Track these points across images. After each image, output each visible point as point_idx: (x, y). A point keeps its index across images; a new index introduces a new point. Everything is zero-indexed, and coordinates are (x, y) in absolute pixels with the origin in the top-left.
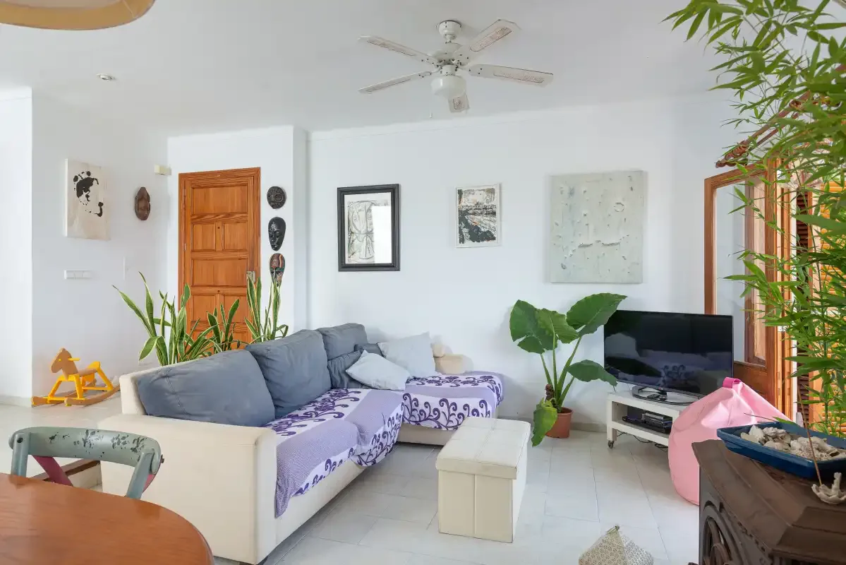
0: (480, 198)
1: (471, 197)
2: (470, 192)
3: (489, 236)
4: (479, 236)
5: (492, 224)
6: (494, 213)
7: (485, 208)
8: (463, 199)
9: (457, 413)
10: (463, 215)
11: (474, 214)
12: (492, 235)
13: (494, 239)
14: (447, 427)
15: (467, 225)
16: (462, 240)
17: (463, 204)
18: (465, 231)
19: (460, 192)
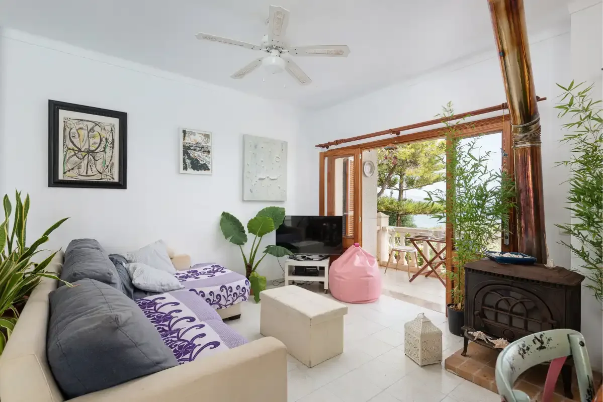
0: (199, 139)
1: (192, 137)
2: (192, 133)
3: (205, 167)
4: (198, 166)
5: (207, 159)
6: (209, 152)
7: (203, 147)
8: (186, 138)
9: (232, 293)
10: (186, 149)
11: (195, 150)
12: (207, 167)
13: (209, 169)
14: (225, 306)
15: (189, 157)
16: (185, 168)
17: (186, 141)
18: (188, 161)
19: (184, 132)
